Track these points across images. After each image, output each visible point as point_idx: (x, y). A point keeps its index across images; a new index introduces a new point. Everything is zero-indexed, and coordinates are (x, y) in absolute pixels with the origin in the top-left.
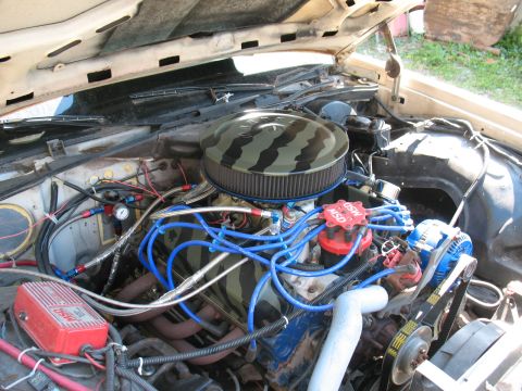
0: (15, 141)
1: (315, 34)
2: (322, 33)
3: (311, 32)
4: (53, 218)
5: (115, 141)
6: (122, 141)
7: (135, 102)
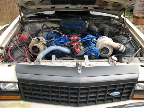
2: (105, 9)
4: (41, 29)
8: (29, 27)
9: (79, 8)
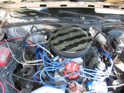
0: (31, 14)
1: (118, 8)
2: (121, 8)
3: (116, 7)
4: (30, 33)
5: (51, 20)
6: (52, 21)
7: (60, 12)
8: (14, 29)
9: (81, 6)
